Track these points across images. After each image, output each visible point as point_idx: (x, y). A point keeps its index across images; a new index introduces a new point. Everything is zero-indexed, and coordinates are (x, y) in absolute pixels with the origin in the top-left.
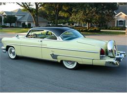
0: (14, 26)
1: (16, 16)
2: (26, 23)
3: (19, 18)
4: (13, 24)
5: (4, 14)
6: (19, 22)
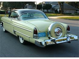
0: (50, 12)
1: (51, 5)
2: (58, 10)
3: (53, 6)
4: (49, 11)
5: (44, 3)
6: (53, 9)
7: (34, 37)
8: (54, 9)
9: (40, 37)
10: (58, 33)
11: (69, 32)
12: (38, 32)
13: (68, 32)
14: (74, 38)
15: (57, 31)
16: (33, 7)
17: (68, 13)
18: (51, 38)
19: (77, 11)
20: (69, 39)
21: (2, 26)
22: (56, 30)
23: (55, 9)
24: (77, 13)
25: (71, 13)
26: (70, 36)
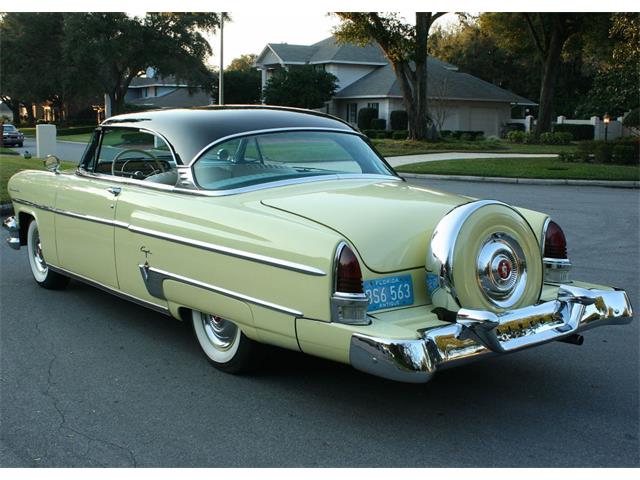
6: (347, 106)
7: (339, 312)
8: (353, 103)
9: (376, 307)
10: (501, 274)
11: (559, 267)
12: (366, 275)
13: (549, 266)
14: (608, 304)
15: (495, 265)
16: (191, 90)
17: (458, 135)
18: (462, 312)
19: (518, 112)
20: (574, 317)
21: (24, 242)
22: (487, 258)
23: (364, 105)
24: (522, 127)
25: (482, 133)
26: (577, 292)
